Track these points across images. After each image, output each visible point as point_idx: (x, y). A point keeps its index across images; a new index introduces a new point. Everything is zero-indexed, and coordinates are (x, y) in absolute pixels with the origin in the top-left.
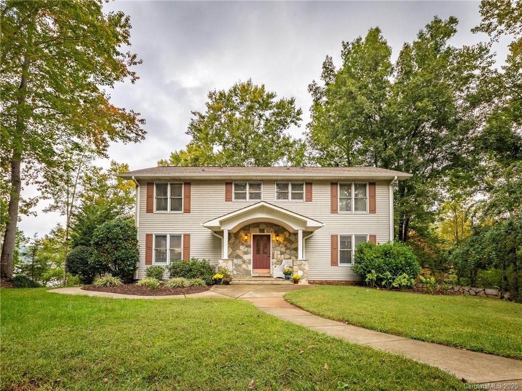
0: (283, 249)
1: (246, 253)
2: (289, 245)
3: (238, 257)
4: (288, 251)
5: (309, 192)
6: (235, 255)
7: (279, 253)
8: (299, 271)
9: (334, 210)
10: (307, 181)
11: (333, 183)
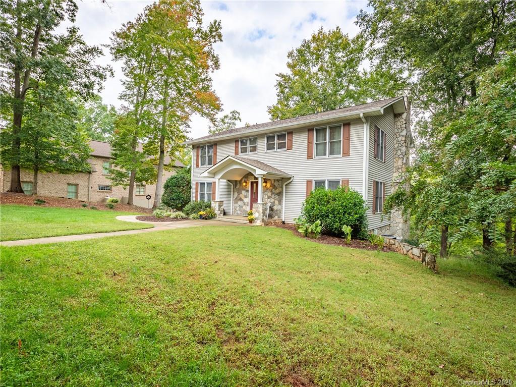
0: (269, 194)
1: (246, 197)
2: (273, 190)
3: (241, 200)
4: (273, 196)
5: (291, 141)
6: (239, 198)
7: (267, 197)
8: (256, 213)
9: (310, 157)
10: (288, 131)
11: (309, 129)
